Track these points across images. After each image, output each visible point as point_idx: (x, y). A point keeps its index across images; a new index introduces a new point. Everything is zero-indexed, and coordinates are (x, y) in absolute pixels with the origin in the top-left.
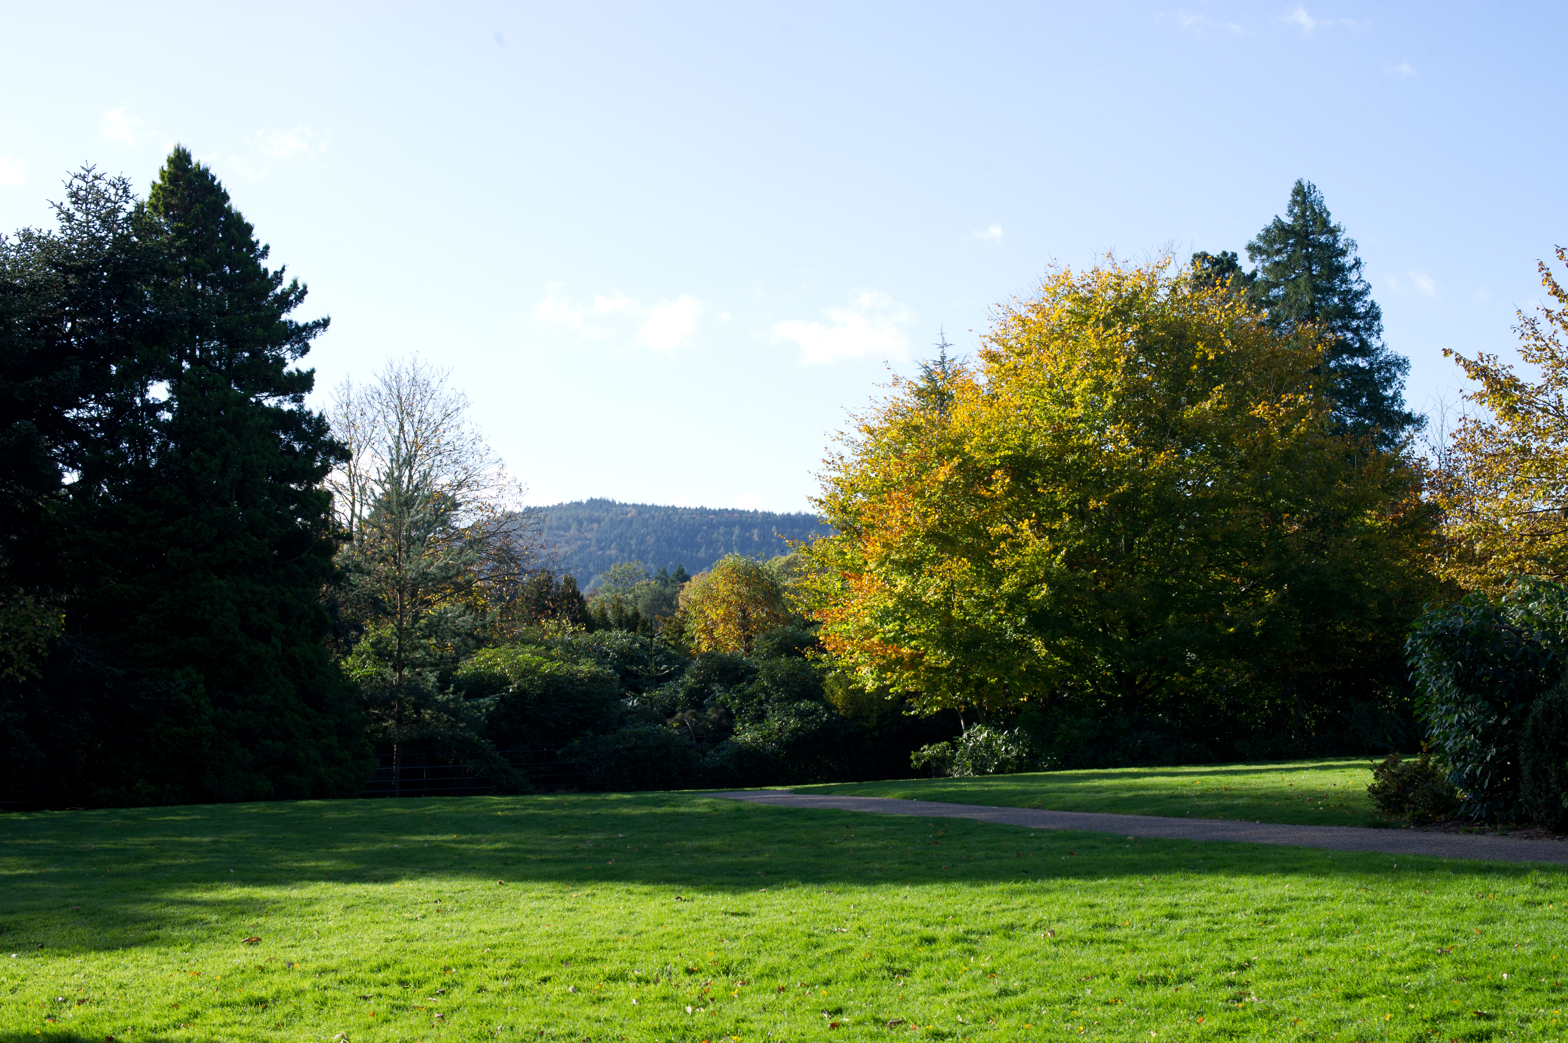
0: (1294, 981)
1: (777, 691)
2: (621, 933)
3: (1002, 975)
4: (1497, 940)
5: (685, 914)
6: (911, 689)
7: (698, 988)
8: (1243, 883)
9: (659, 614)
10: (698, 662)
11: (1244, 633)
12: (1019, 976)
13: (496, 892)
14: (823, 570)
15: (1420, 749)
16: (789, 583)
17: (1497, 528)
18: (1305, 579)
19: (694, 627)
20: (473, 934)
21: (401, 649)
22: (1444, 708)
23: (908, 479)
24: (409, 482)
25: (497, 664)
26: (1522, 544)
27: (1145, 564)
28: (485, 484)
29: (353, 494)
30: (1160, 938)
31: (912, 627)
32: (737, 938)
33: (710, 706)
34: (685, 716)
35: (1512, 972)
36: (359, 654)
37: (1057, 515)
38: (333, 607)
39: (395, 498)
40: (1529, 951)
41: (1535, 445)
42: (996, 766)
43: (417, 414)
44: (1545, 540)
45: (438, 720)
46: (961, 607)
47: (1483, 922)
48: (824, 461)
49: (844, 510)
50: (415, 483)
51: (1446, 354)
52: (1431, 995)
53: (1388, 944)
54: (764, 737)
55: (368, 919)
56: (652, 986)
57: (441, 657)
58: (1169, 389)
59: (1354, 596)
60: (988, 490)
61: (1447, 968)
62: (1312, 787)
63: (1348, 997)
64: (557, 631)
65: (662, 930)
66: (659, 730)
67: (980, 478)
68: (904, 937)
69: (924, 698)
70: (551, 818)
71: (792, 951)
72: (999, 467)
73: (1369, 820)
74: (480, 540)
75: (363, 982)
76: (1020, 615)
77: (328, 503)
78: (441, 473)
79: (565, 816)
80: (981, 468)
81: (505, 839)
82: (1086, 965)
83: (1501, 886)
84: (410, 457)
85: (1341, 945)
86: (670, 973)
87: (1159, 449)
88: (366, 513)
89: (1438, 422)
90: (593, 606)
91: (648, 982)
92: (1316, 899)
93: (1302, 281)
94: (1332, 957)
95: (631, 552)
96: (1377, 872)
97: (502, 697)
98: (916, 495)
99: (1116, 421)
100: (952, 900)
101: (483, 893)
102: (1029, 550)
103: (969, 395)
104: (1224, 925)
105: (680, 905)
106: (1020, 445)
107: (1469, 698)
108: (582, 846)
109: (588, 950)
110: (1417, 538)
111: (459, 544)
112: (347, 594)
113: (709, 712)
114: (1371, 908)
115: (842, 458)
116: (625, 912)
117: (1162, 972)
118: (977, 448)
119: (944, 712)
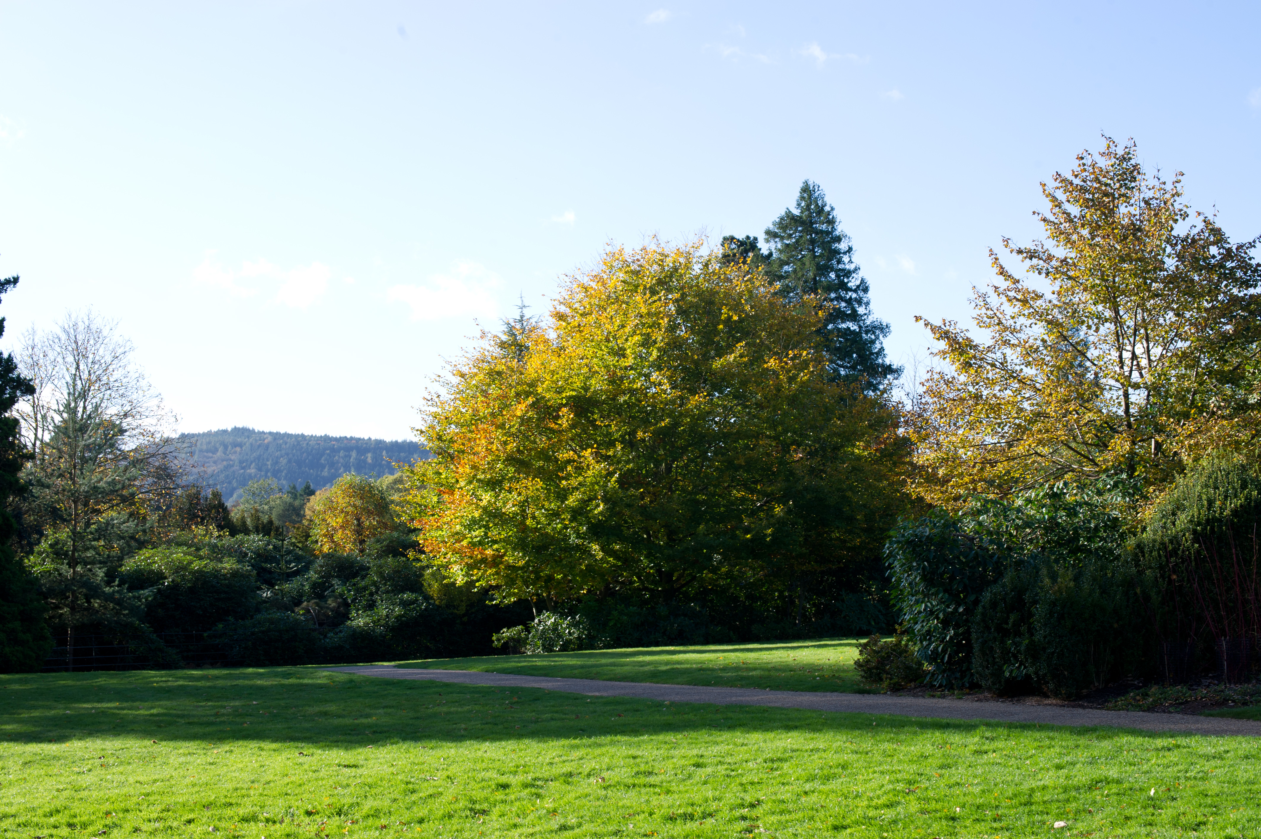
0: (793, 816)
1: (385, 584)
2: (253, 782)
3: (562, 813)
4: (952, 781)
5: (306, 767)
6: (493, 583)
7: (316, 827)
8: (756, 738)
9: (290, 522)
10: (320, 561)
11: (759, 539)
12: (576, 814)
13: (150, 750)
14: (423, 487)
15: (895, 631)
16: (396, 497)
17: (955, 458)
18: (809, 497)
19: (318, 532)
20: (131, 785)
21: (75, 549)
22: (914, 599)
23: (492, 414)
24: (83, 412)
25: (155, 562)
26: (975, 470)
27: (681, 483)
28: (147, 414)
29: (36, 420)
30: (689, 782)
31: (494, 533)
32: (348, 785)
33: (330, 597)
34: (310, 605)
35: (963, 806)
36: (40, 553)
37: (611, 444)
38: (18, 515)
39: (71, 425)
40: (977, 790)
41: (985, 393)
42: (561, 645)
43: (91, 356)
44: (993, 467)
45: (106, 608)
46: (534, 518)
47: (942, 767)
48: (424, 398)
49: (440, 438)
50: (88, 413)
51: (917, 320)
52: (900, 825)
53: (868, 786)
54: (374, 622)
55: (43, 772)
56: (278, 825)
57: (109, 556)
58: (701, 344)
59: (846, 509)
60: (556, 424)
61: (913, 804)
62: (811, 661)
63: (836, 828)
64: (205, 535)
65: (286, 780)
66: (288, 616)
67: (550, 414)
68: (484, 783)
69: (503, 591)
70: (197, 688)
71: (393, 796)
72: (565, 406)
73: (856, 687)
74: (142, 461)
75: (37, 825)
76: (581, 524)
77: (15, 428)
78: (110, 405)
79: (209, 687)
80: (551, 406)
81: (159, 706)
82: (629, 804)
83: (956, 738)
84: (85, 392)
85: (831, 787)
86: (293, 815)
87: (693, 392)
88: (47, 438)
89: (912, 373)
90: (235, 515)
91: (274, 822)
92: (812, 751)
93: (807, 261)
94: (824, 797)
95: (267, 471)
96: (859, 729)
97: (159, 589)
98: (498, 427)
99: (660, 369)
100: (522, 754)
101: (140, 750)
102: (590, 473)
103: (541, 347)
104: (740, 771)
105: (302, 759)
106: (582, 388)
107: (933, 590)
108: (223, 711)
109: (226, 797)
110: (895, 464)
111: (124, 463)
112: (30, 504)
113: (330, 601)
114: (855, 757)
115: (439, 396)
116: (257, 765)
117: (690, 810)
118: (548, 390)
119: (520, 602)
